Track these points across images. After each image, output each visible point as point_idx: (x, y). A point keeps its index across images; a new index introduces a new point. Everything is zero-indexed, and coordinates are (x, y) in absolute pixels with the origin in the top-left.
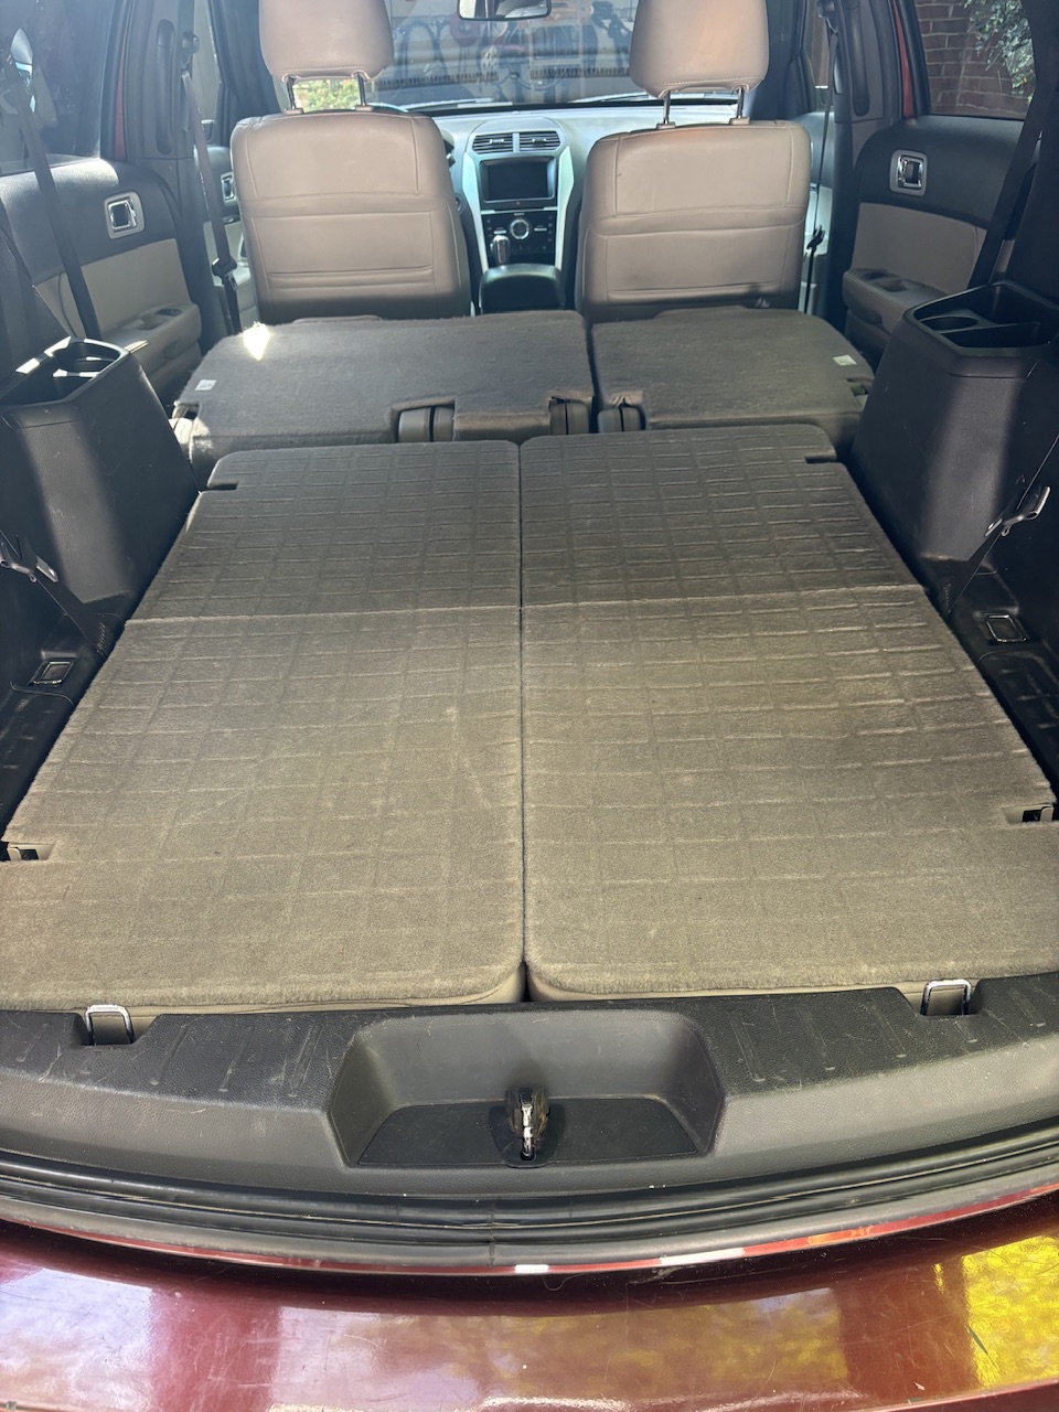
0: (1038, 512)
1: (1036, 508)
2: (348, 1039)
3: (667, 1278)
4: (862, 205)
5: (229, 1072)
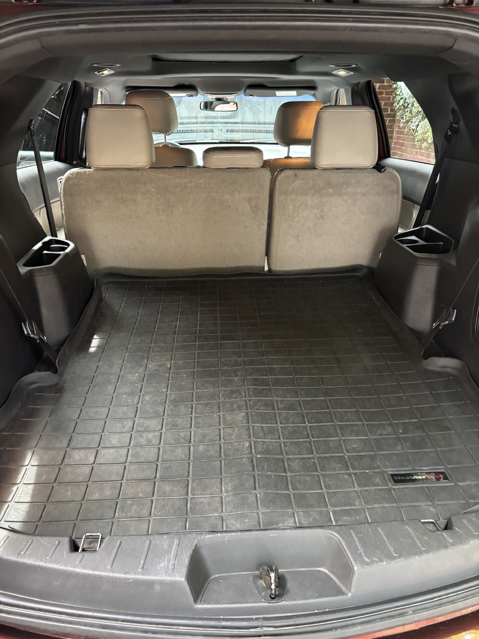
0: (453, 320)
2: (193, 545)
5: (142, 562)
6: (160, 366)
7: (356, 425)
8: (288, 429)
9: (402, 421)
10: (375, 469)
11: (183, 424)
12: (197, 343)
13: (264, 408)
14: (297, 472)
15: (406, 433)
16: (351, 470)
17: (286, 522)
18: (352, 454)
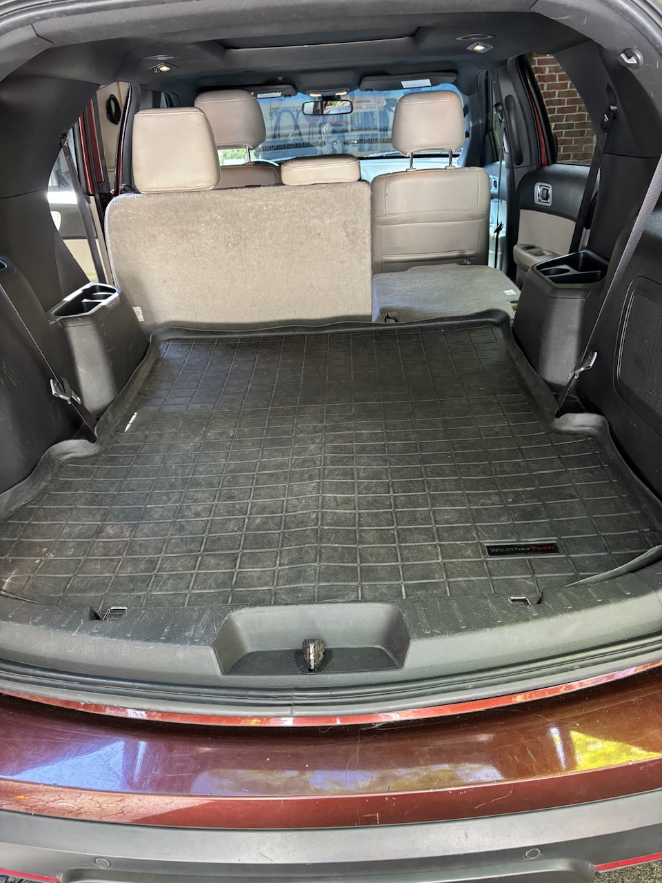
0: (591, 365)
1: (590, 363)
2: (225, 616)
3: (380, 727)
4: (521, 211)
5: (166, 630)
6: (221, 434)
7: (453, 495)
8: (368, 499)
9: (514, 490)
10: (468, 540)
11: (241, 496)
12: (270, 408)
13: (342, 477)
14: (370, 544)
15: (517, 502)
16: (437, 542)
17: (346, 597)
18: (442, 526)
